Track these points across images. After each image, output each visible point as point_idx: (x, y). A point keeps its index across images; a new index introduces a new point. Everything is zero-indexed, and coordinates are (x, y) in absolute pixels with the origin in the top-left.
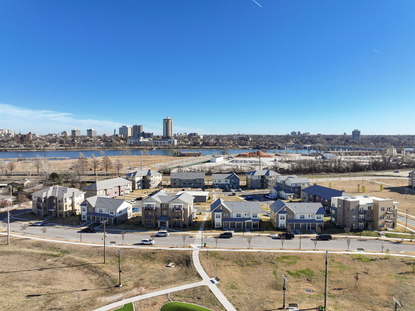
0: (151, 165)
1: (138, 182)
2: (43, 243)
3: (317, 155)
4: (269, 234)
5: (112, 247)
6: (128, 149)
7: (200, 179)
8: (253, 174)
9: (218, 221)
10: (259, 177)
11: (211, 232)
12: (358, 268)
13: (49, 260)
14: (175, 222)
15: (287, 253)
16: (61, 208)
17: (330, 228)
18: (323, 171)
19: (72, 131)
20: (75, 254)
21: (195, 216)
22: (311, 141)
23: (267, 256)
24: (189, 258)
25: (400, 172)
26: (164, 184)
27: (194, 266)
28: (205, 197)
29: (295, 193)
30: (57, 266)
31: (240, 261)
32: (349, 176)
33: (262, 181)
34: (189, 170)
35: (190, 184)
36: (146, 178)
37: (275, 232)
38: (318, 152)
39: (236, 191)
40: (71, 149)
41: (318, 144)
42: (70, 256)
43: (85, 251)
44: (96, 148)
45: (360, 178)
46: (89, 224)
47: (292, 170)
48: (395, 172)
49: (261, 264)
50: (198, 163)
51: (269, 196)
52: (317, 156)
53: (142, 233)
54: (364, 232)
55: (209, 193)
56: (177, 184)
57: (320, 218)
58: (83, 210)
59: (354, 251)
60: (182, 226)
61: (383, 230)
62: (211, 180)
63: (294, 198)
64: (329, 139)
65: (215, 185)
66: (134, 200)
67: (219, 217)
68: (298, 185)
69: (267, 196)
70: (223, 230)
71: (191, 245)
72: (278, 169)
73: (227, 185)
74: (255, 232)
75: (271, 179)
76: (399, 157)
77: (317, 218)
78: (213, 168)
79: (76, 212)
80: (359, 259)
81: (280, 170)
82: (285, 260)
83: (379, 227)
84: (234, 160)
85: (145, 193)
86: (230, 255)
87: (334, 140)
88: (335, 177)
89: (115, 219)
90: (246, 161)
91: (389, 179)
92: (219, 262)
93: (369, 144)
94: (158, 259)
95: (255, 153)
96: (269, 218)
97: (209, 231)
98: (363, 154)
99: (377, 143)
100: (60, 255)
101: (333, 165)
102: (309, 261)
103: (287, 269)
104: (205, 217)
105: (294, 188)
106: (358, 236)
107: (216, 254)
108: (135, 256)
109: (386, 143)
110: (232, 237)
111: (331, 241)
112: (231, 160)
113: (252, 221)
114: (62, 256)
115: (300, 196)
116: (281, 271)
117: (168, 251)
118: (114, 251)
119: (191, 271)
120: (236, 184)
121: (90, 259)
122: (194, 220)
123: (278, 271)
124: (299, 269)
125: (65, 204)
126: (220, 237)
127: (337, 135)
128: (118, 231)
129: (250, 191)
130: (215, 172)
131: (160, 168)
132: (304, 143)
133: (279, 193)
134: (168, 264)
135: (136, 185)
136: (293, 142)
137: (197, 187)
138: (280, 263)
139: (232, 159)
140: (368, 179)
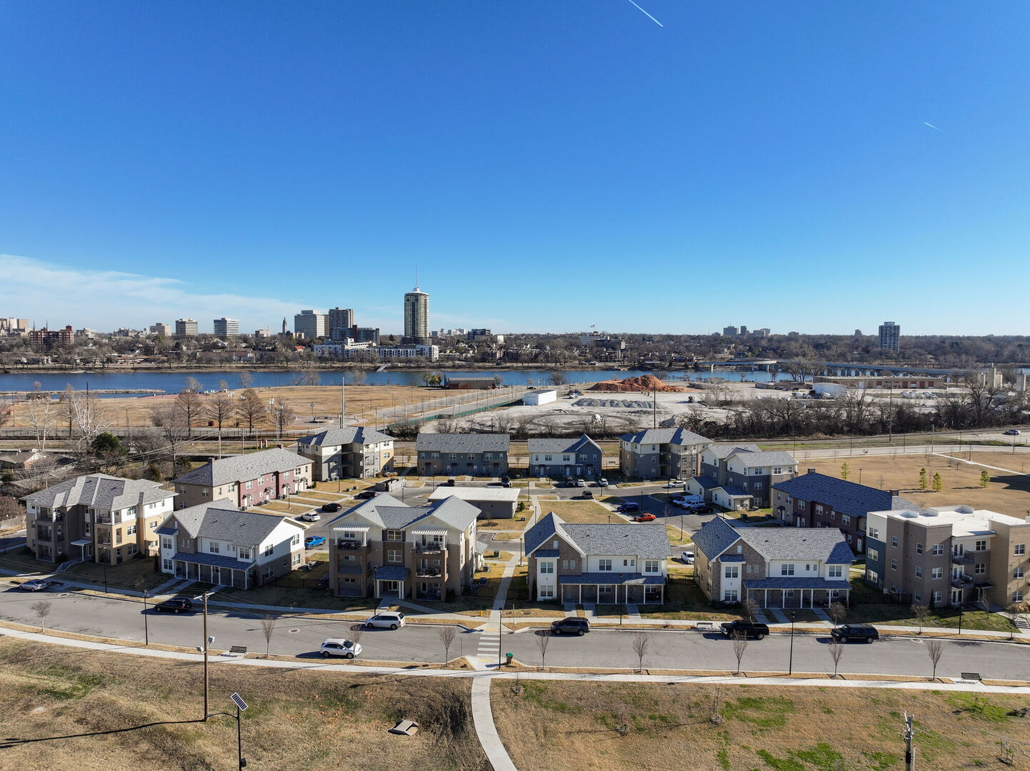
0: (370, 413)
1: (328, 461)
2: (34, 648)
3: (797, 387)
4: (694, 623)
5: (232, 665)
6: (315, 367)
7: (496, 454)
8: (637, 441)
9: (547, 582)
10: (654, 449)
11: (527, 614)
12: (978, 741)
13: (40, 709)
14: (424, 585)
15: (754, 686)
16: (106, 537)
17: (866, 603)
18: (818, 429)
19: (177, 322)
20: (123, 687)
21: (481, 562)
22: (775, 350)
23: (694, 699)
24: (461, 706)
25: (1019, 432)
26: (400, 465)
27: (475, 735)
28: (510, 503)
29: (756, 494)
30: (60, 731)
31: (615, 717)
32: (888, 444)
33: (662, 459)
34: (466, 425)
35: (470, 465)
36: (352, 448)
37: (710, 615)
38: (798, 379)
39: (592, 486)
40: (170, 368)
41: (796, 359)
42: (105, 694)
43: (153, 678)
44: (234, 366)
45: (920, 450)
46: (181, 587)
47: (737, 427)
48: (1007, 433)
49: (678, 725)
50: (490, 407)
51: (684, 500)
52: (797, 389)
53: (328, 616)
54: (967, 616)
55: (521, 492)
56: (435, 466)
57: (839, 574)
58: (165, 546)
59: (953, 683)
60: (443, 597)
61: (1021, 612)
62: (526, 455)
63: (751, 507)
64: (821, 344)
65: (537, 468)
66: (315, 513)
67: (551, 571)
68: (764, 473)
69: (678, 502)
70: (562, 608)
71: (466, 657)
72: (702, 423)
73: (568, 469)
74: (655, 615)
75: (687, 453)
76: (1011, 394)
77: (832, 574)
78: (530, 420)
79: (150, 548)
80: (973, 709)
81: (706, 427)
82: (751, 713)
83: (1009, 600)
84: (585, 400)
85: (348, 490)
86: (585, 696)
87: (834, 347)
88: (852, 446)
89: (255, 573)
90: (616, 402)
91: (994, 453)
92: (551, 720)
93: (921, 360)
94: (367, 706)
95: (636, 381)
96: (688, 569)
97: (521, 611)
98: (914, 385)
99: (943, 357)
100: (75, 693)
101: (844, 415)
102: (825, 717)
103: (760, 746)
104: (510, 566)
105: (752, 480)
106: (950, 627)
107: (541, 691)
108: (300, 696)
109: (964, 357)
110: (588, 632)
111: (875, 645)
112: (575, 400)
113: (645, 582)
114: (80, 693)
115: (769, 503)
116: (743, 752)
117: (400, 680)
118: (237, 680)
119: (467, 753)
120: (591, 465)
121: (164, 707)
122: (477, 576)
123: (733, 751)
124: (795, 746)
125: (115, 528)
126: (552, 631)
127: (840, 336)
128: (259, 611)
129: (629, 486)
130: (537, 432)
131: (392, 419)
132: (758, 356)
133: (712, 492)
134: (398, 724)
135: (325, 468)
136: (731, 354)
137: (488, 475)
138: (735, 723)
139: (580, 397)
140: (938, 451)
